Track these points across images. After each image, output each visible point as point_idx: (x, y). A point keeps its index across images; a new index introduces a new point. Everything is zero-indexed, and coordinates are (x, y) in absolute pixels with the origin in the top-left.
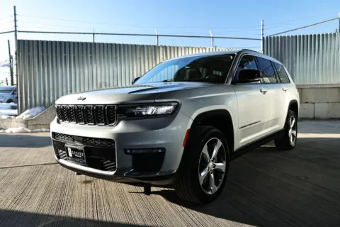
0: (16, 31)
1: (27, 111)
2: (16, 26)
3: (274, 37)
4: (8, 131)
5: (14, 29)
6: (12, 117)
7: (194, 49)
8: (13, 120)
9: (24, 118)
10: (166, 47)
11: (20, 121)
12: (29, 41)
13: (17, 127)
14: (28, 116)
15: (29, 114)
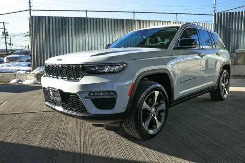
0: (30, 10)
1: (39, 68)
2: (30, 6)
3: (224, 13)
4: (25, 83)
5: (29, 9)
6: (28, 72)
7: (161, 23)
8: (28, 75)
9: (36, 73)
10: (140, 21)
11: (33, 75)
12: (39, 17)
13: (31, 80)
14: (38, 72)
15: (39, 70)
